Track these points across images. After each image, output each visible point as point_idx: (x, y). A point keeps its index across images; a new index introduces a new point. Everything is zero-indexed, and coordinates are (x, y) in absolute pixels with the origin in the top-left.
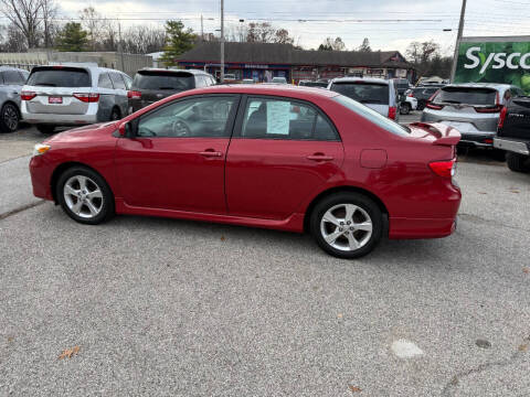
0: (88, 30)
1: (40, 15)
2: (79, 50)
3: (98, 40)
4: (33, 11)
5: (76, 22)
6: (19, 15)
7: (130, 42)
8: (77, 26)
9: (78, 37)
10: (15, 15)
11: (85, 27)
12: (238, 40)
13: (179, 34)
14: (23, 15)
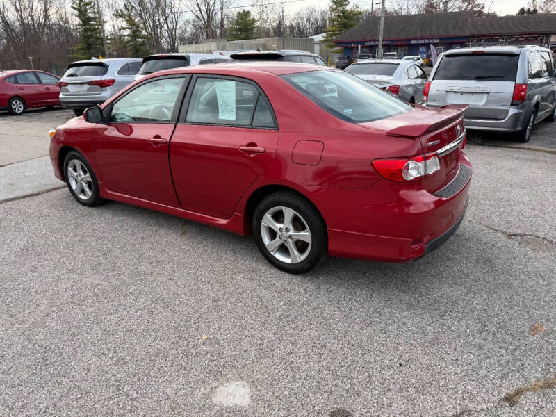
0: (257, 17)
1: (218, 6)
2: (247, 38)
3: (266, 26)
4: (211, 4)
5: (246, 9)
6: (199, 8)
7: (298, 26)
8: (247, 14)
9: (247, 25)
10: (197, 9)
11: (254, 14)
12: (413, 12)
13: (344, 12)
14: (203, 8)
